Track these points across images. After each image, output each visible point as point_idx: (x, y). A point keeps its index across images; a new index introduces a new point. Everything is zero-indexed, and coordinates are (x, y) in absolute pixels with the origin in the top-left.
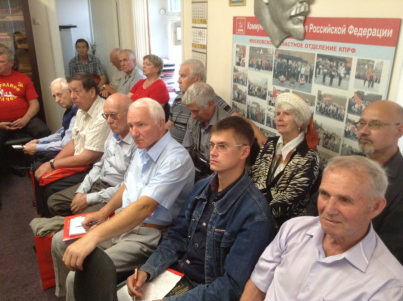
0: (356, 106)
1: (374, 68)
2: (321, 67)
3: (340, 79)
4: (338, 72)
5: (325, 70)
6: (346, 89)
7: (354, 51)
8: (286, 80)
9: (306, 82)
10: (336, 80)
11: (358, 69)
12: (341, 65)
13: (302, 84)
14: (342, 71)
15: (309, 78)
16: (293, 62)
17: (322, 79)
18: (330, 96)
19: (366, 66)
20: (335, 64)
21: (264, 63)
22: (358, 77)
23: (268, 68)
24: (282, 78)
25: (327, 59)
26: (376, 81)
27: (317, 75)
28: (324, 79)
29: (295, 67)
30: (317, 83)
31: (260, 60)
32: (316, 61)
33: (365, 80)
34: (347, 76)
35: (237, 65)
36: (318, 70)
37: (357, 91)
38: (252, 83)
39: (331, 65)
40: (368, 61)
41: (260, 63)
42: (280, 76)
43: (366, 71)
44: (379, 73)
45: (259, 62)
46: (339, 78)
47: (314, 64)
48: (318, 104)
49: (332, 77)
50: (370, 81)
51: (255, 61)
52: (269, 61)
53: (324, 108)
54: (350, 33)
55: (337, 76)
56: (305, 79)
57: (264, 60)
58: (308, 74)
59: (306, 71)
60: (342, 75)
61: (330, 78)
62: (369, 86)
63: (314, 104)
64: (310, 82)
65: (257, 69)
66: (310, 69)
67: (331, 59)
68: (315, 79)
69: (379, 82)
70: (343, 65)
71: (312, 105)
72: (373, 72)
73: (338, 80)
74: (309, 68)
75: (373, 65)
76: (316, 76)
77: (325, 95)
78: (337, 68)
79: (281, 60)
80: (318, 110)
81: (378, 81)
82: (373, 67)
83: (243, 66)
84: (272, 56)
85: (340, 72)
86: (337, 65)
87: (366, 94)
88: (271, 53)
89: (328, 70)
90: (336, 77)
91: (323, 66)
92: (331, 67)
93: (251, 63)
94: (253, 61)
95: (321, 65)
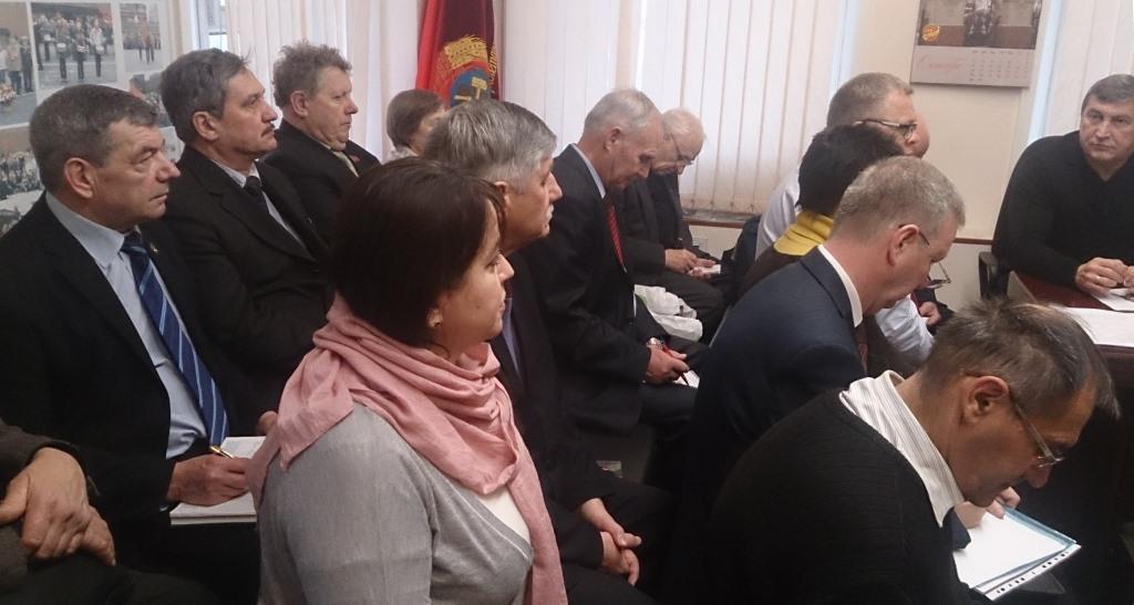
1: (148, 20)
2: (48, 38)
3: (98, 58)
6: (115, 78)
9: (18, 93)
10: (90, 62)
11: (126, 28)
12: (93, 24)
13: (7, 102)
14: (97, 38)
15: (21, 78)
17: (58, 71)
19: (136, 19)
20: (79, 25)
25: (59, 15)
27: (44, 64)
28: (63, 69)
30: (47, 84)
33: (140, 50)
36: (42, 49)
39: (71, 29)
40: (137, 6)
46: (93, 57)
49: (80, 58)
50: (147, 49)
55: (91, 53)
56: (12, 85)
58: (18, 67)
59: (9, 59)
60: (100, 49)
61: (75, 64)
62: (148, 59)
64: (29, 89)
66: (22, 50)
67: (68, 12)
70: (97, 23)
73: (94, 63)
74: (18, 49)
75: (145, 14)
76: (41, 68)
78: (87, 35)
82: (145, 19)
85: (95, 42)
86: (84, 26)
87: (147, 78)
89: (67, 42)
90: (88, 56)
91: (52, 35)
92: (73, 33)
95: (46, 32)
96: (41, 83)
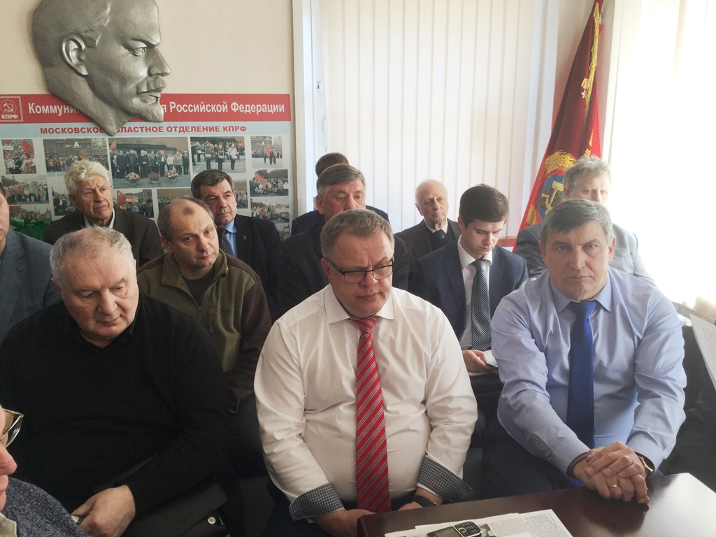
0: (261, 186)
1: (273, 144)
2: (200, 152)
3: (233, 162)
4: (227, 155)
5: (208, 155)
6: (244, 171)
7: (243, 129)
8: (142, 178)
9: (180, 174)
10: (227, 164)
11: (255, 148)
12: (230, 146)
13: (173, 178)
14: (233, 152)
16: (149, 152)
17: (205, 166)
19: (263, 143)
20: (221, 146)
22: (255, 156)
25: (207, 142)
26: (278, 157)
27: (196, 163)
28: (208, 165)
29: (155, 158)
33: (265, 158)
34: (241, 157)
35: (12, 173)
36: (196, 156)
37: (257, 171)
39: (215, 148)
40: (264, 137)
42: (128, 173)
43: (263, 148)
44: (279, 148)
46: (230, 161)
47: (188, 150)
50: (271, 158)
54: (235, 110)
55: (228, 159)
56: (177, 171)
59: (175, 160)
60: (234, 157)
62: (271, 163)
64: (186, 173)
66: (183, 157)
67: (214, 141)
69: (281, 157)
70: (233, 145)
72: (272, 148)
73: (230, 164)
74: (181, 156)
76: (194, 164)
78: (225, 151)
79: (124, 153)
82: (271, 143)
83: (31, 173)
84: (103, 148)
85: (231, 154)
86: (224, 147)
87: (269, 171)
88: (100, 144)
89: (212, 154)
90: (226, 160)
91: (203, 151)
92: (216, 150)
93: (53, 165)
94: (57, 161)
95: (199, 149)
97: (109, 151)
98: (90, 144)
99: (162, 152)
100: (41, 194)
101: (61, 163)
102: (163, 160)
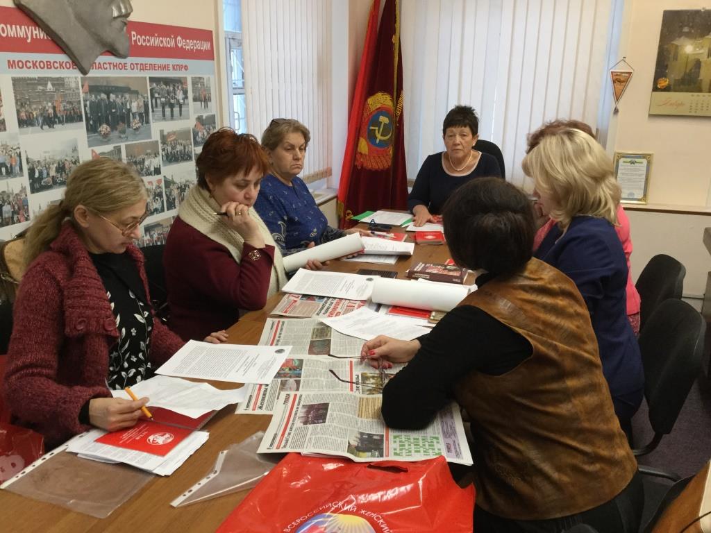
2: (156, 95)
3: (181, 107)
4: (176, 99)
5: (163, 99)
6: (188, 118)
7: (186, 68)
8: (112, 131)
9: (142, 125)
10: (176, 110)
11: (194, 90)
12: (178, 88)
13: (137, 129)
14: (180, 96)
15: (144, 117)
16: (117, 97)
17: (161, 113)
18: (174, 133)
20: (171, 89)
21: (62, 109)
22: (195, 100)
23: (73, 117)
24: (104, 128)
25: (162, 83)
27: (155, 109)
28: (164, 112)
29: (122, 104)
30: (156, 120)
31: (50, 104)
32: (149, 88)
33: (201, 102)
36: (154, 101)
37: (196, 117)
38: (38, 162)
39: (168, 91)
41: (51, 111)
42: (100, 125)
45: (47, 110)
46: (178, 106)
48: (163, 150)
49: (172, 106)
50: (205, 102)
51: (35, 109)
52: (70, 103)
53: (171, 153)
54: (180, 45)
56: (140, 120)
57: (61, 103)
58: (143, 111)
59: (138, 107)
60: (181, 101)
61: (169, 109)
62: (205, 108)
63: (158, 154)
64: (148, 122)
65: (46, 127)
66: (144, 101)
68: (153, 116)
70: (180, 87)
71: (156, 156)
73: (178, 109)
74: (142, 102)
75: (203, 83)
76: (153, 111)
77: (169, 134)
78: (175, 94)
79: (96, 97)
80: (165, 159)
81: (210, 100)
84: (77, 91)
85: (179, 98)
86: (174, 89)
87: (204, 117)
88: (73, 85)
91: (159, 94)
92: (168, 93)
93: (25, 118)
94: (30, 111)
95: (156, 92)
96: (153, 119)
97: (82, 95)
98: (63, 85)
99: (127, 96)
100: (14, 164)
101: (34, 113)
102: (128, 107)
